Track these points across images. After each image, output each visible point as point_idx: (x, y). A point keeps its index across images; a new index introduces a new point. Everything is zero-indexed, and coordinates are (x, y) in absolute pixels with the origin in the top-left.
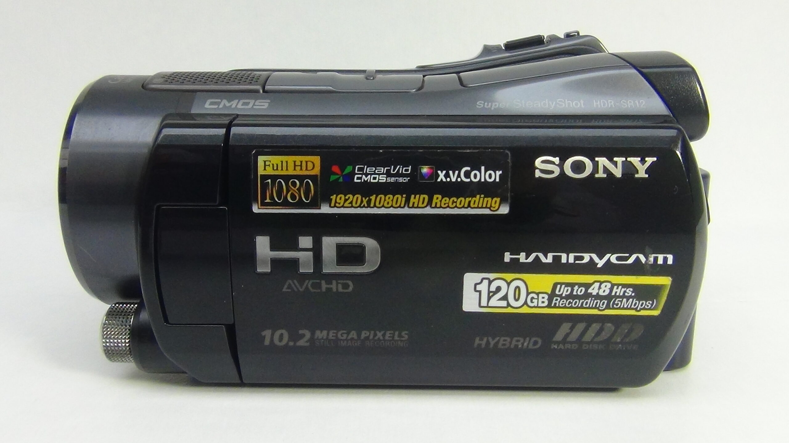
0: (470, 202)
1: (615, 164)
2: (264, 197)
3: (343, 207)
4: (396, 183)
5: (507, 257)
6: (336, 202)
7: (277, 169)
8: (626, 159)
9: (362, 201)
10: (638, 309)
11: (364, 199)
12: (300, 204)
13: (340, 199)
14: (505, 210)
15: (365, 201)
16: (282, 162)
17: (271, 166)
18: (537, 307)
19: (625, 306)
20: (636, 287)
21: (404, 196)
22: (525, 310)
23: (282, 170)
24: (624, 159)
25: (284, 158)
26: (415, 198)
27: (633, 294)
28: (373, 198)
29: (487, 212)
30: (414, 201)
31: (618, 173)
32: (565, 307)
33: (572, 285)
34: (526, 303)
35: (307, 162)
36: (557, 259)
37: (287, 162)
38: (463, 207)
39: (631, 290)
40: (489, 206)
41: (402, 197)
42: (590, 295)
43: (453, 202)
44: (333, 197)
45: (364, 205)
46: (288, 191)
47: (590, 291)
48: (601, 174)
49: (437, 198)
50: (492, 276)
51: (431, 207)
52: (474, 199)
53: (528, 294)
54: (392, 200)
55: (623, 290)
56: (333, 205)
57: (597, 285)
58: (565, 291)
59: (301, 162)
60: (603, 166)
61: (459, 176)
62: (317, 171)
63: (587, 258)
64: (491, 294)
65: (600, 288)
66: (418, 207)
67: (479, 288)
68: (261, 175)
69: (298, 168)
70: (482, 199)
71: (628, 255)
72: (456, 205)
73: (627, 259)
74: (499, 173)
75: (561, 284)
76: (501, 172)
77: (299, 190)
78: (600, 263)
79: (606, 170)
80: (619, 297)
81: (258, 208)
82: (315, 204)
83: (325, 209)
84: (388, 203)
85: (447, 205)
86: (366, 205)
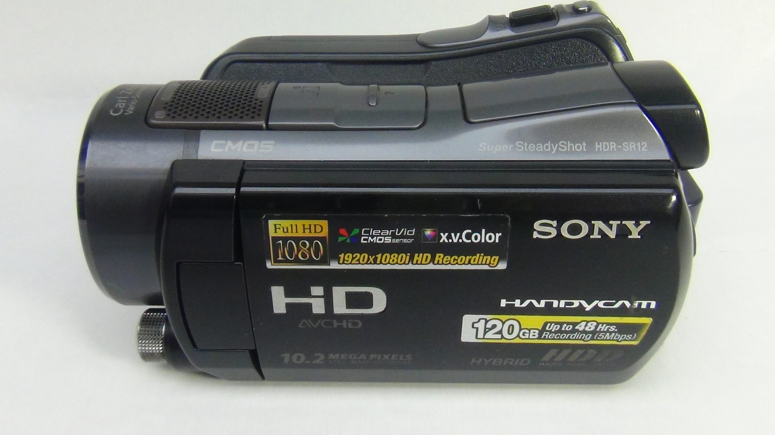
0: (470, 260)
1: (610, 227)
2: (276, 256)
3: (351, 263)
4: (401, 244)
5: (503, 303)
6: (344, 260)
7: (287, 232)
8: (621, 222)
9: (369, 259)
10: (619, 340)
11: (370, 257)
12: (311, 261)
13: (348, 257)
14: (502, 266)
15: (371, 259)
16: (292, 225)
17: (282, 229)
18: (529, 339)
19: (608, 338)
20: (617, 325)
21: (409, 254)
22: (518, 341)
23: (292, 232)
24: (619, 222)
25: (293, 222)
26: (418, 256)
27: (616, 330)
28: (379, 256)
29: (486, 267)
30: (418, 258)
31: (612, 234)
32: (554, 339)
33: (561, 324)
34: (518, 336)
35: (315, 226)
36: (549, 305)
37: (296, 226)
38: (464, 264)
39: (615, 327)
40: (488, 263)
41: (407, 255)
42: (578, 331)
43: (455, 260)
44: (342, 256)
45: (371, 262)
46: (299, 251)
47: (577, 328)
48: (596, 235)
49: (439, 257)
50: (488, 317)
51: (434, 264)
52: (474, 257)
53: (521, 329)
54: (397, 259)
55: (607, 327)
56: (341, 262)
57: (584, 324)
58: (554, 328)
59: (310, 226)
60: (598, 228)
61: (460, 237)
62: (325, 233)
63: (576, 303)
64: (487, 330)
65: (586, 325)
66: (421, 264)
67: (476, 325)
68: (272, 237)
69: (307, 231)
70: (481, 257)
71: (614, 301)
72: (457, 262)
73: (613, 304)
74: (498, 235)
75: (551, 323)
76: (500, 234)
77: (309, 249)
78: (588, 308)
79: (601, 232)
80: (603, 332)
81: (272, 265)
82: (324, 261)
83: (334, 265)
84: (393, 261)
85: (448, 262)
86: (373, 262)
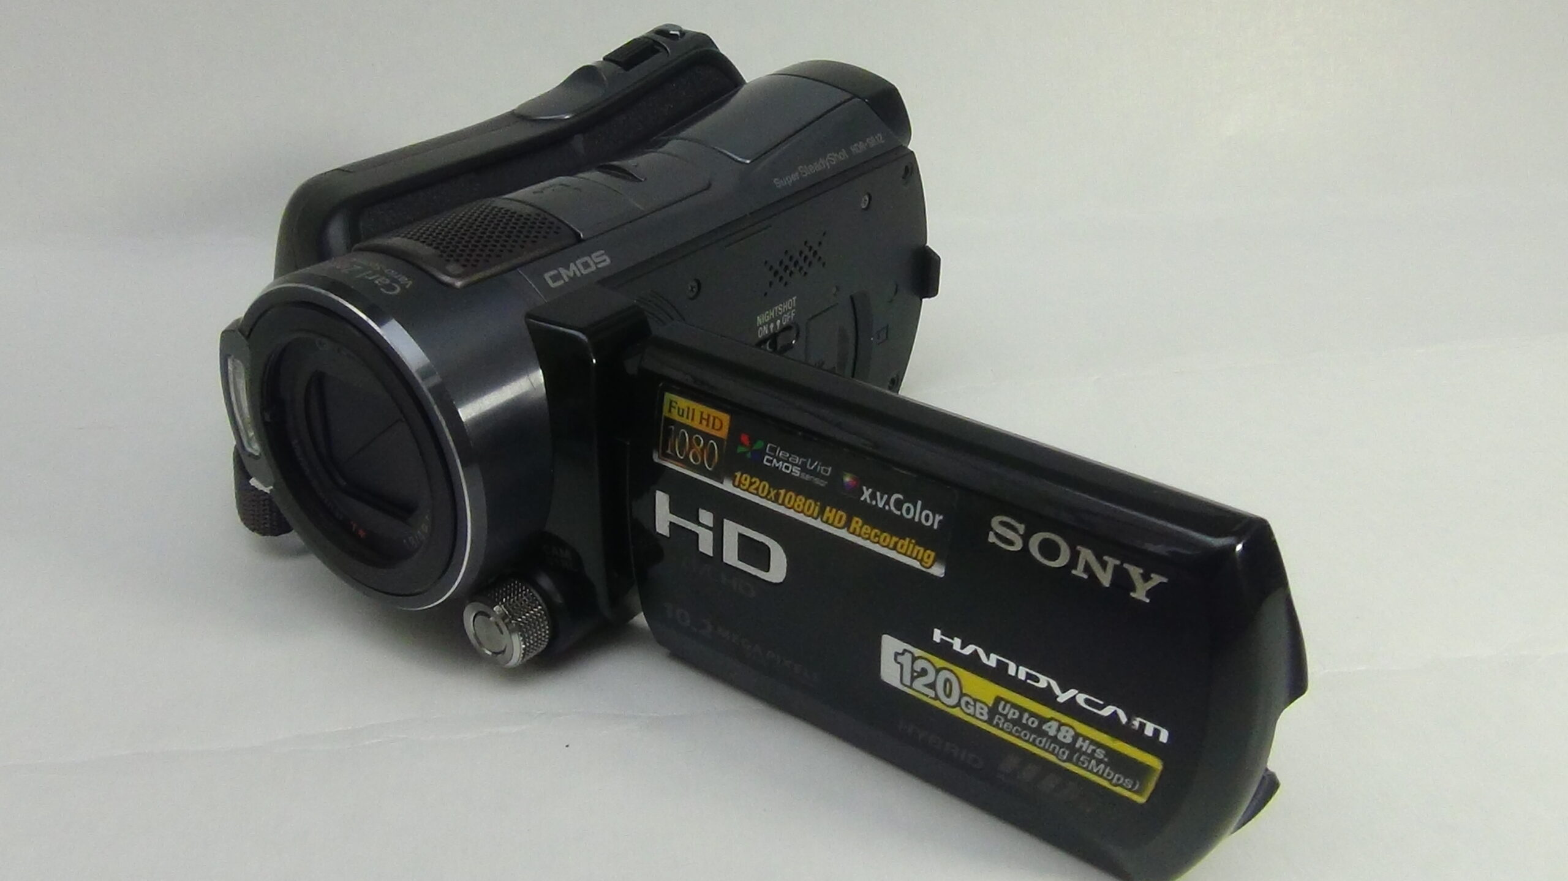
0: (896, 543)
1: (1104, 565)
2: (665, 447)
3: (747, 490)
4: (811, 484)
5: (937, 636)
6: (740, 482)
7: (682, 416)
8: (1122, 564)
9: (769, 492)
10: (1114, 783)
11: (771, 489)
12: (701, 470)
14: (938, 571)
15: (773, 493)
17: (677, 408)
18: (974, 716)
19: (1095, 771)
20: (1110, 752)
21: (819, 503)
22: (957, 712)
24: (1118, 562)
25: (693, 405)
26: (830, 511)
27: (1106, 760)
28: (782, 492)
29: (916, 564)
30: (830, 515)
31: (1105, 579)
32: (1010, 733)
33: (1022, 710)
34: (958, 705)
35: (714, 418)
36: (1002, 667)
39: (1104, 752)
40: (920, 557)
41: (816, 505)
42: (1044, 734)
43: (876, 536)
44: (738, 474)
45: (771, 498)
46: (691, 448)
47: (1045, 727)
48: (1079, 572)
49: (857, 522)
50: (918, 652)
51: (848, 530)
52: (902, 541)
53: (962, 695)
54: (804, 505)
55: (1092, 747)
56: (737, 483)
57: (1055, 725)
58: (1013, 714)
59: (709, 416)
60: (1084, 561)
61: (887, 503)
62: (723, 434)
63: (1043, 682)
64: (915, 674)
65: (1059, 730)
66: (832, 525)
67: (900, 659)
68: (665, 417)
69: (704, 422)
70: (911, 546)
71: (1101, 702)
72: (879, 540)
73: (1101, 707)
74: (939, 518)
75: (1007, 702)
76: (941, 517)
77: (702, 450)
78: (1063, 698)
79: (1087, 568)
80: (1085, 753)
81: (659, 457)
82: (717, 476)
83: (727, 486)
84: (799, 506)
85: (867, 536)
86: (773, 499)
